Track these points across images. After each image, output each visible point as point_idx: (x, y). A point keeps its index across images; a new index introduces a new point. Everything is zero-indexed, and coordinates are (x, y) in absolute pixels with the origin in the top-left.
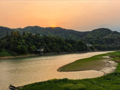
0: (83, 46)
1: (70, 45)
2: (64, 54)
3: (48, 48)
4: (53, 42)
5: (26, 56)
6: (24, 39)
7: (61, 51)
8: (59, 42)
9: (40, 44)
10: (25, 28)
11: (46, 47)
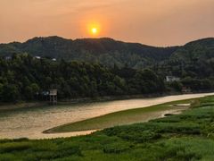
0: (152, 82)
1: (122, 80)
2: (108, 101)
3: (68, 88)
4: (82, 74)
5: (15, 107)
6: (13, 68)
7: (101, 95)
8: (96, 73)
9: (49, 78)
10: (29, 41)
11: (62, 85)
